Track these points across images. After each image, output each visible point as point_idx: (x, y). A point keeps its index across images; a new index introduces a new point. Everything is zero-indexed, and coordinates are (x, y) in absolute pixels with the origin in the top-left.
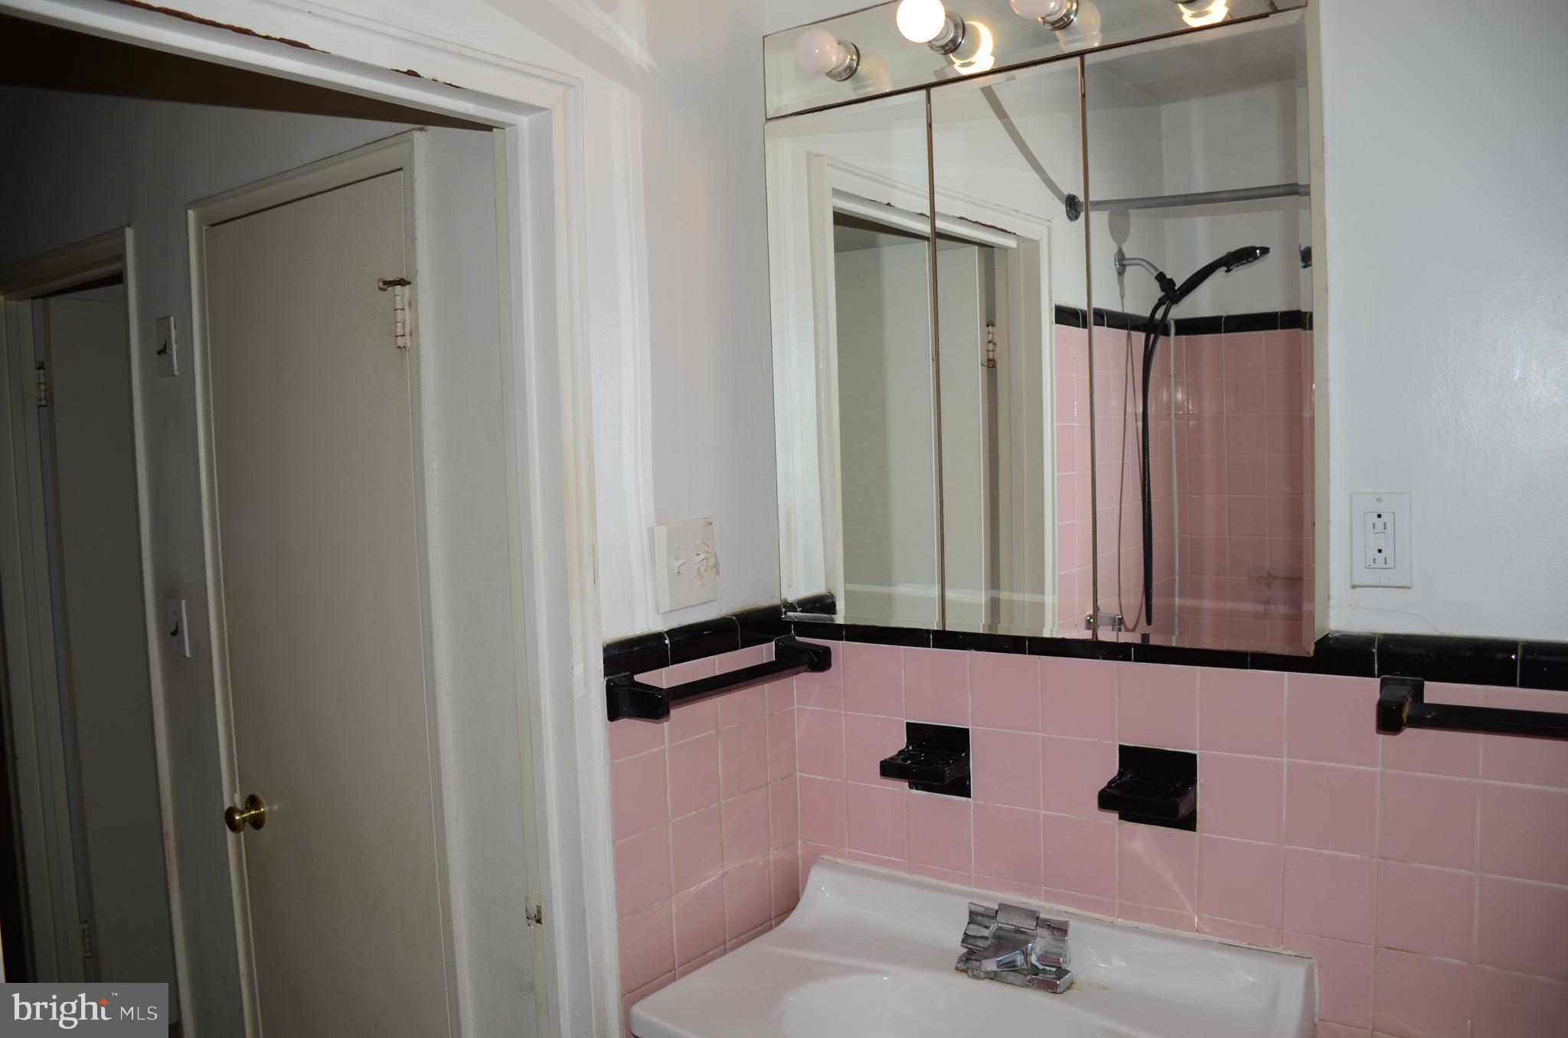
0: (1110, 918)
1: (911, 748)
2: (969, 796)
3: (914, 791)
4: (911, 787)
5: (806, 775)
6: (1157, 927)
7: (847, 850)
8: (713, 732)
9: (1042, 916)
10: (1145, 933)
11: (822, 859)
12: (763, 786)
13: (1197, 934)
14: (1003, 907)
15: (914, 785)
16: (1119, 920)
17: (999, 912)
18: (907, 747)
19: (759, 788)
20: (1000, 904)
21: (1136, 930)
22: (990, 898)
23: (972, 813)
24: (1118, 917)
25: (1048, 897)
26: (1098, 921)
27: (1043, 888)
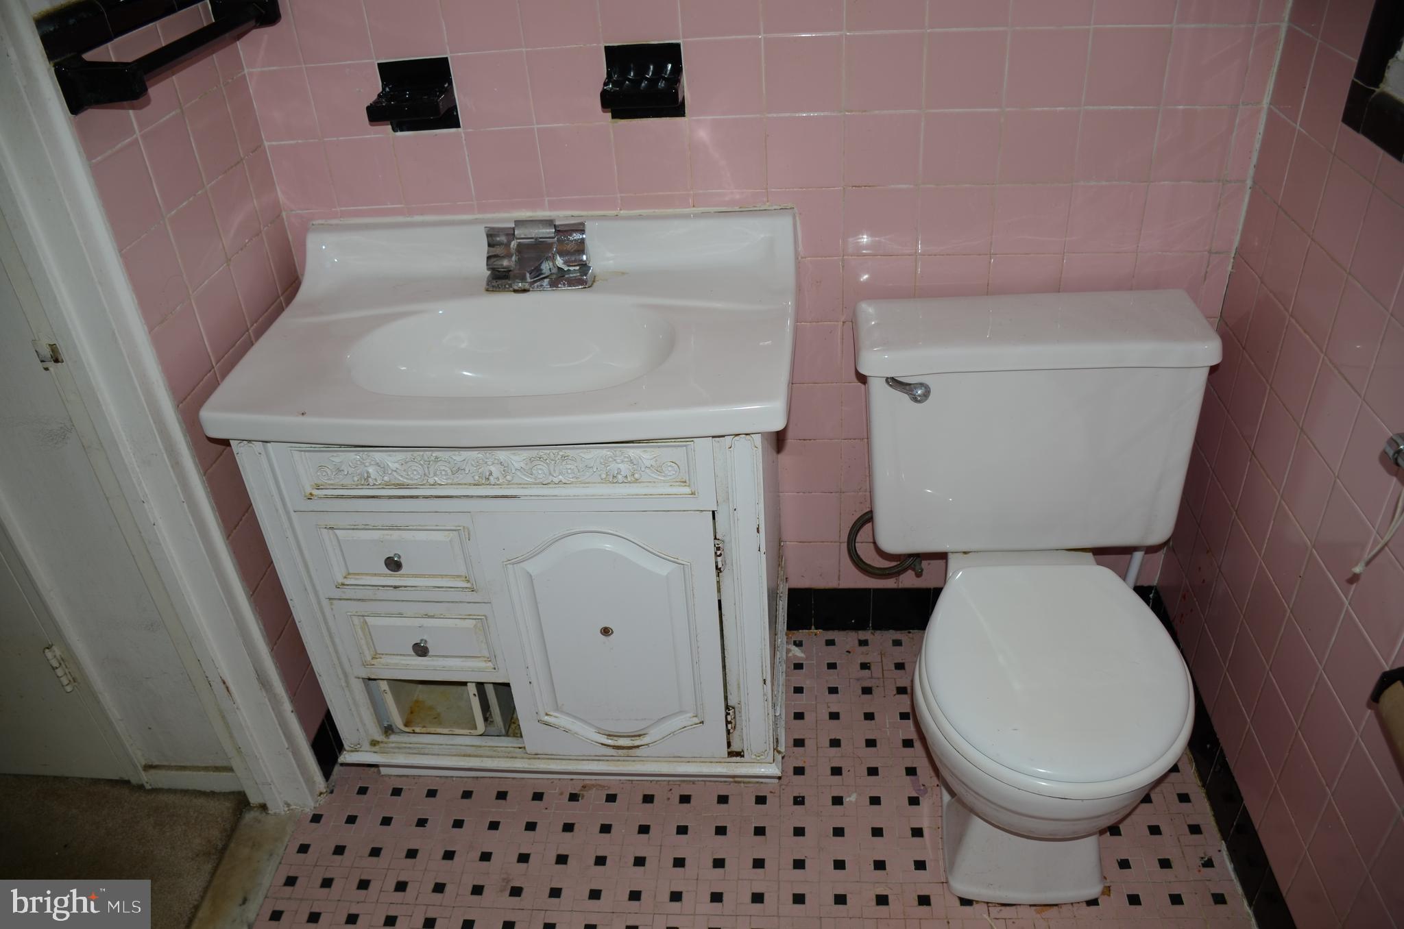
0: (614, 212)
1: (387, 89)
2: (458, 126)
3: (399, 134)
4: (394, 130)
5: (274, 143)
6: (656, 211)
7: (338, 209)
8: (178, 111)
9: (557, 223)
10: (648, 217)
11: (313, 224)
12: (238, 163)
13: (694, 209)
14: (519, 223)
15: (398, 127)
16: (622, 212)
17: (516, 228)
18: (384, 89)
19: (235, 165)
20: (515, 221)
21: (640, 217)
22: (504, 218)
23: (464, 142)
24: (621, 210)
25: (552, 206)
26: (604, 217)
27: (547, 199)
